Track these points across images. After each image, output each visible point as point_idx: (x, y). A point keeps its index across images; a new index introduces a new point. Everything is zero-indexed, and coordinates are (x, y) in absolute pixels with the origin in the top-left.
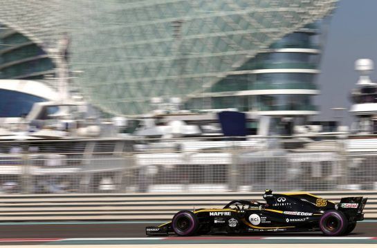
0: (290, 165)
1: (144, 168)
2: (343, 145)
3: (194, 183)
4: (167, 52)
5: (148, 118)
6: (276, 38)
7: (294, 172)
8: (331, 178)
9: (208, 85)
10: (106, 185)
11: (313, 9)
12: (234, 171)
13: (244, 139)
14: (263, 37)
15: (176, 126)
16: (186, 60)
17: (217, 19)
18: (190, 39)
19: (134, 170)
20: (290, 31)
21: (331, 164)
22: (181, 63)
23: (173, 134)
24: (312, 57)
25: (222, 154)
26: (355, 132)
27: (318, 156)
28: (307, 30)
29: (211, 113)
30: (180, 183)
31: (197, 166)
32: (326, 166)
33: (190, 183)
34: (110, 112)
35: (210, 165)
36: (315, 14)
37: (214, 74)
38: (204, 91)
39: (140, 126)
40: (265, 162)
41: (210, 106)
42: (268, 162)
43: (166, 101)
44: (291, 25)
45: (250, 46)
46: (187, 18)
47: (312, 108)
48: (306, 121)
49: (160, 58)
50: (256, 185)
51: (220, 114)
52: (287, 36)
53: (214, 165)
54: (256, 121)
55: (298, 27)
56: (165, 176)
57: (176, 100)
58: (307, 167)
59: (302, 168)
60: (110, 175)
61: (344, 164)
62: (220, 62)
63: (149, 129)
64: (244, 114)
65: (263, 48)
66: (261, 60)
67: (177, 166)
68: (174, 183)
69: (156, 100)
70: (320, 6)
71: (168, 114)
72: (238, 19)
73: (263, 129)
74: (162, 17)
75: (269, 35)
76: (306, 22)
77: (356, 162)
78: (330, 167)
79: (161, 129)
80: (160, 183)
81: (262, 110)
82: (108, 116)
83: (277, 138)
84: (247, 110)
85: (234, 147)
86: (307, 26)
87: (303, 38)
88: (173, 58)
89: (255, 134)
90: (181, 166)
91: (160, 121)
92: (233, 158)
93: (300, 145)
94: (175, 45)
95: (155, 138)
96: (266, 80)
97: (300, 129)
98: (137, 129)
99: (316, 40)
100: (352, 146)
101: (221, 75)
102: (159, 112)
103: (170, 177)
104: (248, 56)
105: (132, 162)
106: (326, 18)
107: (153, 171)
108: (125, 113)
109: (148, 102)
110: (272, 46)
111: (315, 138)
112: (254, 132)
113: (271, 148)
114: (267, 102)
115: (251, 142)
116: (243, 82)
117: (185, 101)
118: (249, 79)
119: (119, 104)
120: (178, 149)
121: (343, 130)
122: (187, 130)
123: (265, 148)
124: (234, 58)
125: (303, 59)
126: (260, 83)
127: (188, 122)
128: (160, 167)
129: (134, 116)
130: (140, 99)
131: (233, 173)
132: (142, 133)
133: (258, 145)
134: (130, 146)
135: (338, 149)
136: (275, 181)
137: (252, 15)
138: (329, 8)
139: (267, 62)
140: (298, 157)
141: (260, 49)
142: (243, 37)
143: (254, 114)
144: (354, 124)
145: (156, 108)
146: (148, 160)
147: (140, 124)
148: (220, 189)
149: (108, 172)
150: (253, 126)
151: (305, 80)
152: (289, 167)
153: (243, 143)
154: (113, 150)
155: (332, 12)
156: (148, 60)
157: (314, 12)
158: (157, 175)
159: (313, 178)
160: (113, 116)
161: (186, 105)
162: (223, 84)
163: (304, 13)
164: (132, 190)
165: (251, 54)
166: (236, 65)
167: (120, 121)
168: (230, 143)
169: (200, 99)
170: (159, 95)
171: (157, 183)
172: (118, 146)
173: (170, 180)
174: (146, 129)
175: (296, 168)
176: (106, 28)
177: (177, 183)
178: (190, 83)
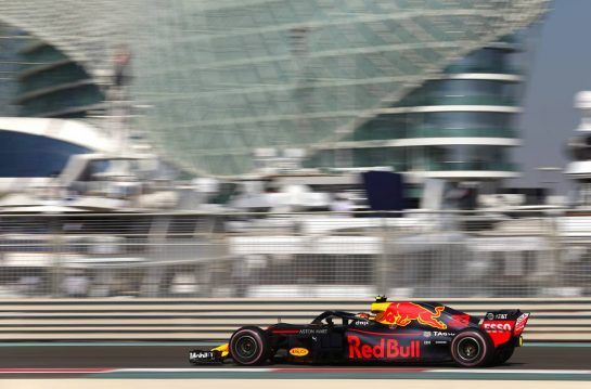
0: (471, 256)
1: (241, 259)
2: (555, 226)
3: (323, 283)
4: (284, 78)
5: (250, 178)
6: (452, 58)
7: (478, 267)
8: (540, 274)
9: (347, 129)
10: (184, 285)
11: (511, 12)
13: (400, 216)
14: (430, 55)
15: (295, 194)
16: (312, 89)
17: (363, 27)
18: (320, 58)
19: (225, 262)
20: (474, 45)
21: (533, 255)
22: (301, 94)
23: (292, 206)
24: (508, 86)
25: (366, 238)
26: (573, 206)
27: (520, 242)
28: (503, 45)
29: (351, 173)
30: (296, 283)
31: (324, 256)
32: (528, 258)
33: (318, 283)
34: (194, 170)
35: (350, 256)
36: (515, 20)
37: (355, 113)
38: (339, 139)
39: (237, 194)
40: (430, 252)
41: (351, 163)
42: (436, 251)
43: (280, 154)
44: (476, 37)
45: (416, 70)
46: (312, 24)
47: (508, 168)
48: (499, 188)
49: (271, 87)
50: (421, 287)
51: (366, 175)
52: (472, 54)
53: (356, 256)
54: (419, 187)
55: (487, 41)
56: (276, 271)
57: (298, 152)
58: (498, 259)
59: (494, 260)
60: (188, 269)
61: (558, 253)
62: (366, 95)
63: (253, 198)
64: (399, 175)
65: (430, 72)
66: (430, 91)
67: (298, 256)
68: (287, 283)
69: (263, 152)
70: (522, 8)
71: (284, 175)
72: (394, 26)
73: (432, 198)
74: (276, 23)
75: (441, 53)
76: (501, 32)
77: (575, 252)
78: (533, 260)
79: (271, 199)
80: (271, 283)
82: (186, 176)
83: (454, 215)
84: (405, 168)
85: (385, 228)
86: (503, 39)
87: (495, 57)
88: (293, 86)
89: (417, 207)
90: (302, 256)
91: (270, 185)
92: (385, 245)
93: (488, 225)
94: (295, 66)
95: (261, 213)
96: (435, 123)
97: (489, 200)
98: (232, 197)
99: (515, 60)
100: (572, 228)
101: (367, 114)
102: (268, 171)
103: (281, 274)
104: (407, 85)
105: (224, 249)
106: (534, 25)
107: (255, 262)
108: (214, 171)
109: (252, 155)
110: (448, 70)
111: (514, 215)
112: (415, 203)
113: (445, 228)
114: (438, 156)
115: (410, 221)
116: (401, 126)
117: (312, 153)
118: (408, 120)
119: (207, 158)
120: (296, 230)
121: (555, 202)
122: (314, 200)
123: (435, 229)
124: (391, 87)
125: (494, 91)
126: (428, 127)
127: (315, 188)
128: (269, 257)
129: (228, 177)
130: (238, 149)
131: (383, 268)
132: (242, 204)
133: (423, 225)
134: (220, 223)
135: (545, 230)
136: (450, 281)
137: (415, 20)
138: (538, 11)
139: (439, 94)
140: (486, 244)
141: (426, 74)
142: (403, 56)
143: (419, 174)
144: (571, 192)
145: (263, 165)
146: (250, 246)
147: (238, 190)
148: (361, 293)
149: (183, 265)
150: (414, 194)
151: (498, 124)
152: (471, 260)
154: (192, 231)
155: (543, 17)
156: (255, 90)
157: (512, 17)
158: (266, 269)
159: (505, 277)
160: (195, 176)
161: (312, 161)
162: (370, 128)
163: (496, 19)
164: (224, 293)
165: (413, 81)
166: (392, 98)
167: (206, 184)
168: (376, 222)
169: (331, 151)
170: (270, 143)
171: (266, 283)
172: (200, 224)
173: (281, 278)
174: (249, 197)
175: (481, 260)
177: (292, 283)
178: (319, 127)
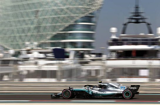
0: (82, 71)
1: (22, 71)
2: (104, 63)
3: (42, 78)
4: (32, 23)
5: (24, 50)
6: (77, 18)
7: (84, 73)
8: (99, 76)
9: (49, 37)
10: (6, 78)
11: (93, 7)
12: (59, 73)
13: (64, 60)
14: (72, 18)
15: (36, 54)
16: (40, 27)
17: (53, 10)
18: (42, 18)
19: (17, 72)
20: (83, 15)
21: (99, 71)
22: (38, 28)
23: (34, 57)
24: (92, 26)
25: (54, 66)
26: (110, 58)
27: (94, 67)
28: (90, 15)
29: (50, 49)
30: (37, 78)
31: (44, 71)
32: (97, 71)
33: (41, 78)
34: (8, 48)
35: (49, 71)
36: (94, 9)
37: (52, 33)
38: (47, 40)
39: (20, 54)
40: (72, 69)
41: (50, 46)
42: (73, 69)
43: (32, 44)
44: (83, 13)
45: (67, 21)
46: (41, 9)
47: (92, 48)
48: (89, 53)
49: (29, 26)
50: (68, 79)
51: (54, 50)
52: (82, 18)
53: (51, 71)
54: (69, 53)
55: (87, 14)
56: (30, 75)
57: (36, 43)
58: (89, 72)
59: (88, 72)
60: (7, 74)
61: (105, 71)
62: (54, 28)
63: (24, 55)
64: (64, 49)
65: (72, 22)
66: (71, 27)
67: (36, 71)
68: (34, 78)
69: (27, 43)
70: (96, 6)
71: (32, 49)
72: (62, 10)
73: (72, 56)
74: (30, 9)
75: (75, 17)
76: (90, 12)
77: (110, 70)
78: (99, 72)
79: (29, 55)
81: (71, 48)
82: (7, 50)
83: (77, 60)
84: (65, 48)
85: (59, 63)
86: (90, 14)
87: (89, 19)
88: (35, 26)
89: (68, 58)
90: (38, 71)
91: (29, 52)
92: (59, 67)
93: (87, 63)
94: (36, 21)
95: (27, 59)
96: (73, 36)
97: (87, 56)
98: (19, 55)
99: (94, 19)
100: (108, 63)
101: (54, 33)
102: (29, 48)
103: (33, 75)
104: (66, 26)
105: (17, 69)
106: (98, 10)
107: (25, 73)
108: (14, 48)
109: (24, 44)
110: (76, 22)
111: (93, 60)
112: (68, 57)
113: (75, 63)
114: (74, 45)
115: (66, 61)
116: (64, 37)
117: (39, 44)
118: (66, 35)
119: (11, 45)
120: (36, 64)
121: (104, 57)
122: (40, 56)
123: (72, 64)
124: (60, 26)
125: (88, 27)
126: (71, 37)
127: (41, 53)
128: (28, 71)
129: (18, 50)
130: (20, 42)
131: (59, 74)
132: (21, 57)
133: (70, 63)
134: (16, 62)
135: (102, 64)
136: (76, 77)
137: (68, 9)
138: (99, 7)
139: (74, 28)
140: (86, 68)
141: (71, 23)
142: (64, 18)
143: (68, 49)
144: (109, 54)
145: (27, 46)
146: (23, 68)
147: (20, 53)
148: (53, 80)
149: (6, 73)
150: (67, 54)
151: (89, 36)
152: (82, 72)
153: (63, 62)
154: (9, 64)
155: (101, 8)
156: (25, 26)
157: (93, 8)
158: (27, 74)
159: (92, 76)
160: (9, 49)
161: (40, 46)
162: (55, 37)
163: (89, 8)
164: (17, 80)
165: (67, 25)
166: (61, 29)
167: (12, 52)
168: (58, 62)
169: (45, 43)
170: (29, 41)
171: (27, 78)
172: (11, 62)
173: (33, 77)
174: (23, 55)
175: (85, 72)
176: (7, 13)
177: (35, 78)
178: (42, 37)
